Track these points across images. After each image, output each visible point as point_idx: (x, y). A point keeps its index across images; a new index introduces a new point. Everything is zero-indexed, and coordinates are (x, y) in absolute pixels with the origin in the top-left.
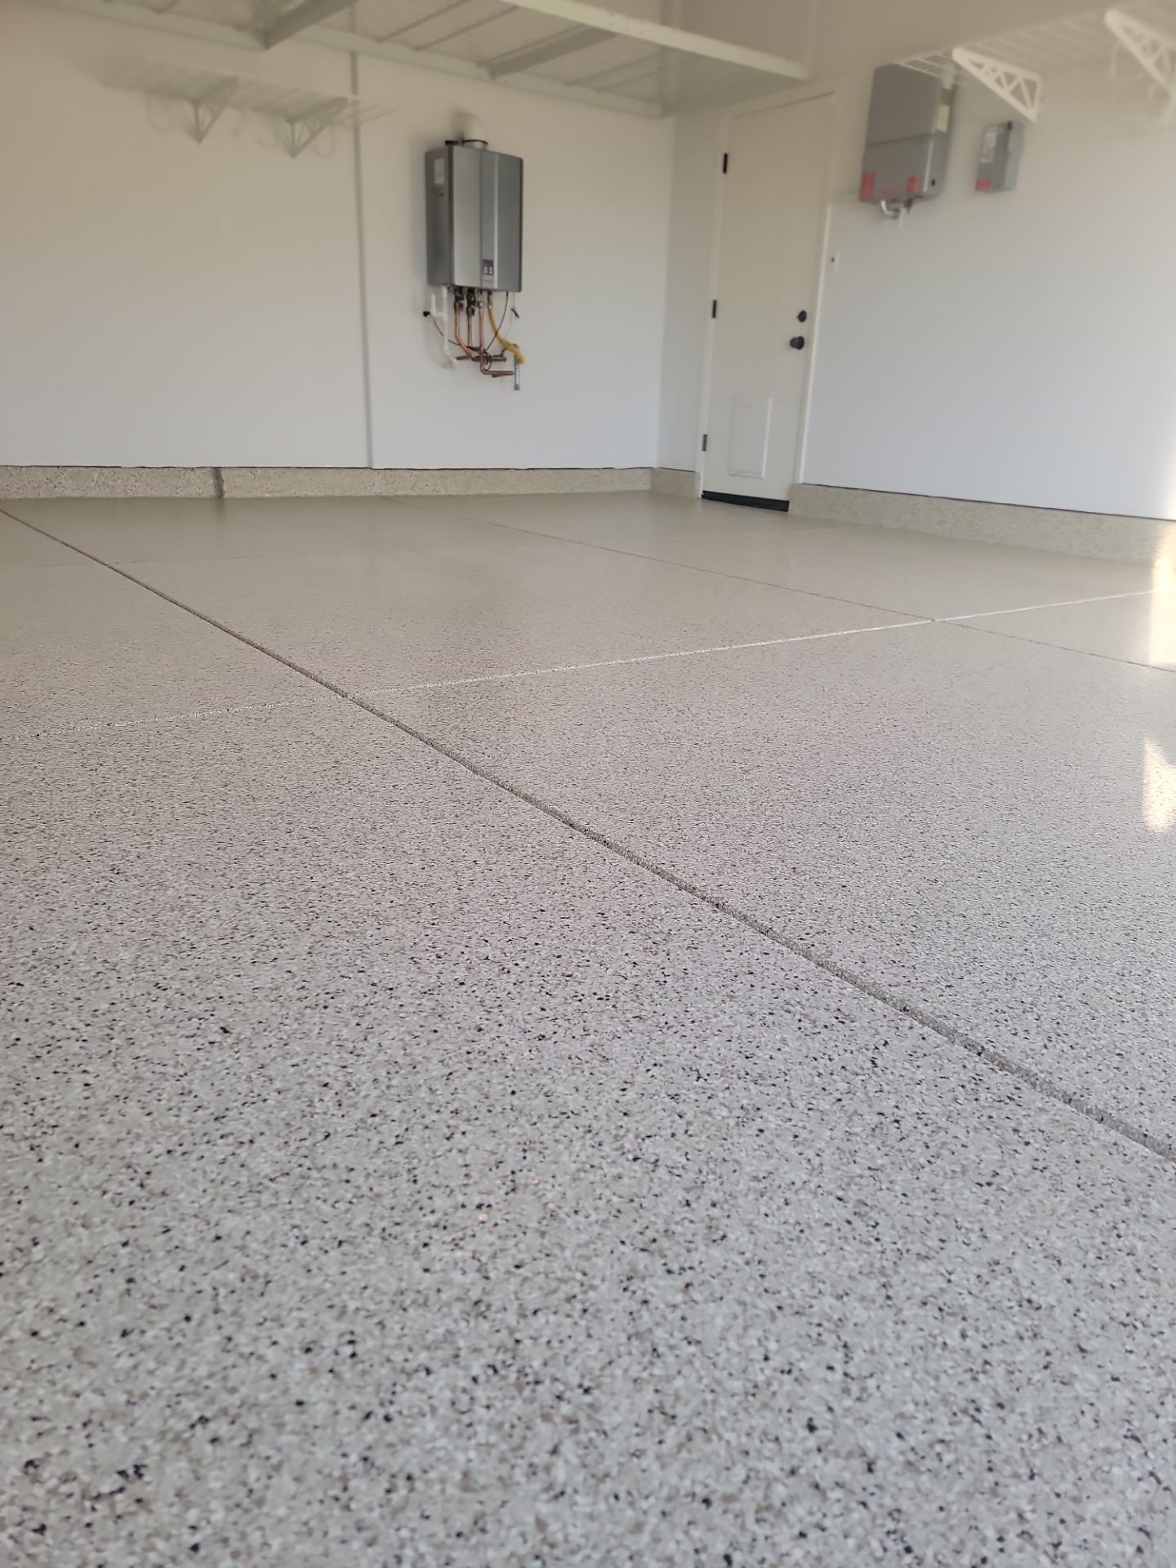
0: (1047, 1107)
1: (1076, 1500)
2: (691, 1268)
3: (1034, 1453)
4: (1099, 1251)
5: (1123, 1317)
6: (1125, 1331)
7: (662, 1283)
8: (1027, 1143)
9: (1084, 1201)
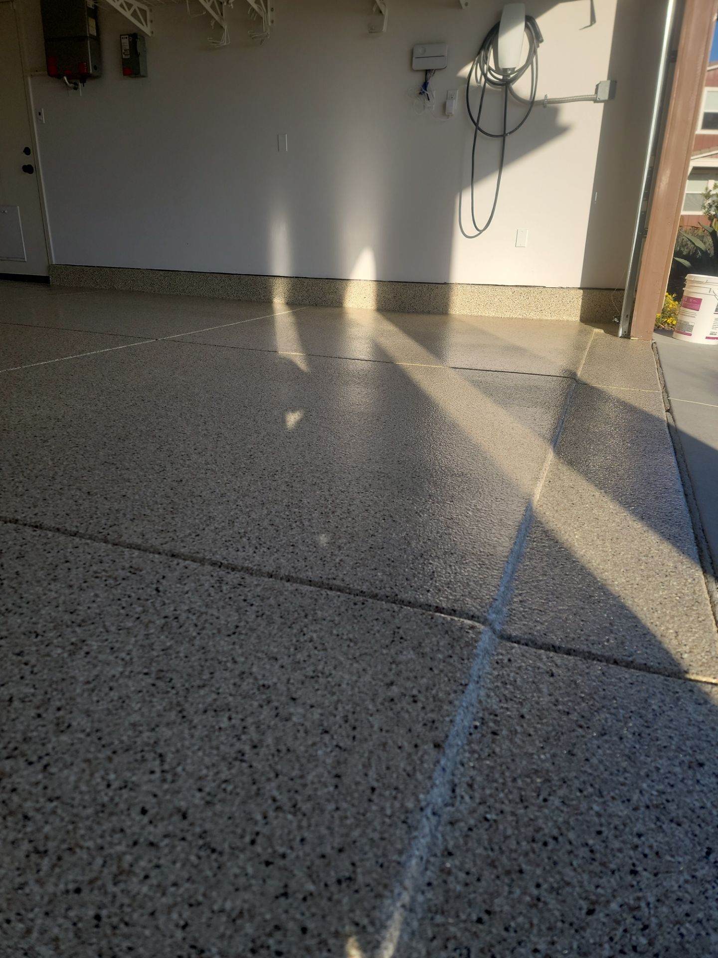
0: (260, 583)
1: (302, 777)
2: (47, 755)
3: (276, 763)
4: (296, 645)
5: (311, 674)
6: (313, 681)
7: (25, 773)
8: (252, 605)
9: (285, 623)
